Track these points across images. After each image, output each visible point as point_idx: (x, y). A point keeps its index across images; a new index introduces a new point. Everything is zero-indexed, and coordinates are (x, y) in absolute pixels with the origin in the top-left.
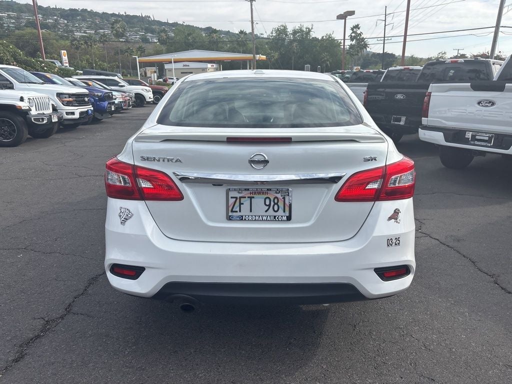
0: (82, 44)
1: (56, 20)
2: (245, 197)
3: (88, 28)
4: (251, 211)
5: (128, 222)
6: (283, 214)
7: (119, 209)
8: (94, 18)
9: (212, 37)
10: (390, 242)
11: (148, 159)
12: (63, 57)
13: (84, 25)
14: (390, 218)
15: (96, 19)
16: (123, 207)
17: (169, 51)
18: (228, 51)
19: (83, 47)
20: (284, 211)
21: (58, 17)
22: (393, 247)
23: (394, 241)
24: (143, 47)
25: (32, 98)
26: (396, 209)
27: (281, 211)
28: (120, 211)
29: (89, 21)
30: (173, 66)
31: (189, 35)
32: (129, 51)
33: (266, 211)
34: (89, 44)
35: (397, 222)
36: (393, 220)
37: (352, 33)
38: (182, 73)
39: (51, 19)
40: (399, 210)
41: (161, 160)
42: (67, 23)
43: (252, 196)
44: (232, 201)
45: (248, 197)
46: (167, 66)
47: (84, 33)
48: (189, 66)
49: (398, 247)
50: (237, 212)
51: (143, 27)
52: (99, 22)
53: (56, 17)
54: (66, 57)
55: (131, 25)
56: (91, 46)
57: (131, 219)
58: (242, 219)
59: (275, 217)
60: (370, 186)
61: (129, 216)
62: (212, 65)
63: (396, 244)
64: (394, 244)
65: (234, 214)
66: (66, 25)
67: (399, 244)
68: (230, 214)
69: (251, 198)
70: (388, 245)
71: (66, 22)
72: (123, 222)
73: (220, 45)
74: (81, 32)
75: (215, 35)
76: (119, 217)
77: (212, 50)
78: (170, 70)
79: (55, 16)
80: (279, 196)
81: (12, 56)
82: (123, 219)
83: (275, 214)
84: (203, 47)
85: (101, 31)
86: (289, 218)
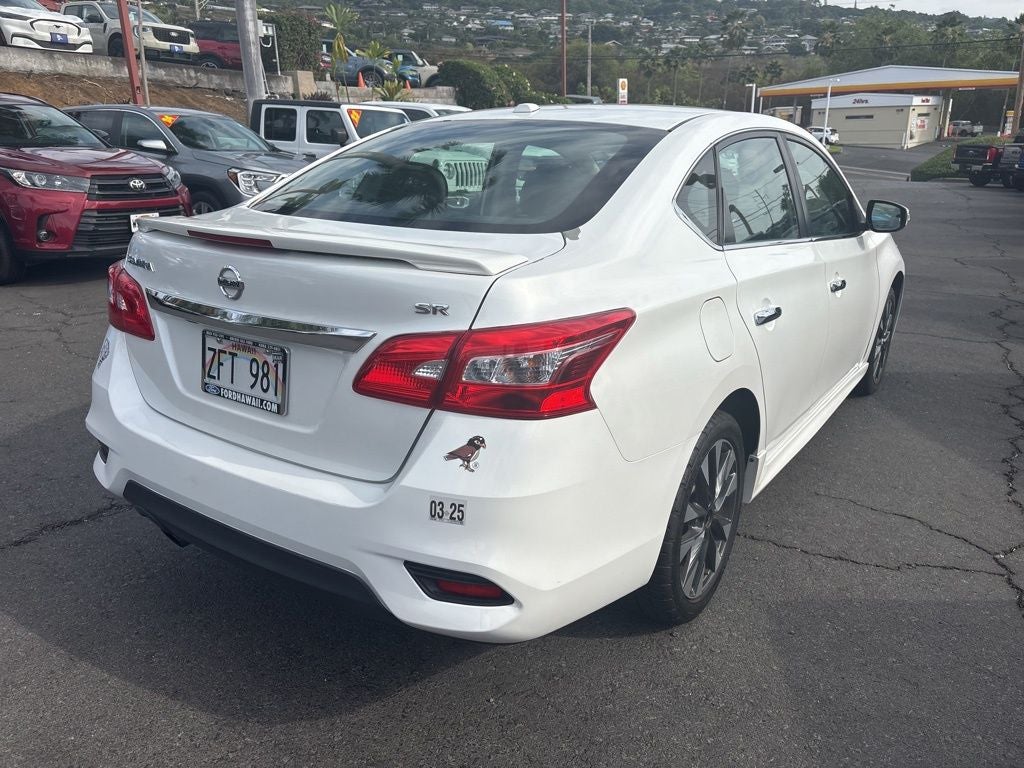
0: (659, 65)
1: (635, 22)
2: (225, 352)
3: (689, 33)
4: (232, 382)
6: (274, 399)
8: (705, 12)
9: (944, 35)
10: (438, 510)
12: (621, 91)
13: (683, 27)
14: (452, 455)
15: (708, 14)
17: (835, 70)
18: (979, 67)
19: (660, 70)
20: (276, 394)
21: (640, 15)
22: (444, 525)
23: (448, 509)
24: (779, 63)
25: (452, 163)
26: (477, 438)
27: (271, 390)
29: (694, 19)
30: (829, 103)
31: (886, 32)
32: (747, 74)
33: (252, 387)
34: (673, 63)
35: (467, 467)
36: (459, 461)
38: (847, 118)
39: (627, 20)
40: (483, 441)
41: (138, 264)
42: (654, 25)
43: (234, 351)
44: (209, 355)
45: (230, 353)
46: (816, 104)
47: (680, 43)
48: (867, 101)
49: (456, 526)
50: (214, 378)
51: (798, 21)
52: (712, 18)
53: (636, 17)
54: (626, 91)
55: (774, 21)
56: (675, 67)
58: (219, 395)
59: (262, 401)
60: (423, 372)
61: (106, 354)
62: (924, 98)
63: (452, 518)
64: (447, 517)
65: (212, 381)
66: (651, 30)
67: (461, 520)
68: (207, 380)
69: (234, 355)
70: (433, 516)
71: (652, 24)
72: (99, 364)
73: (960, 52)
74: (673, 42)
75: (950, 29)
77: (938, 64)
78: (822, 112)
79: (636, 14)
80: (270, 359)
81: (511, 91)
83: (263, 395)
84: (916, 59)
85: (711, 37)
86: (281, 410)
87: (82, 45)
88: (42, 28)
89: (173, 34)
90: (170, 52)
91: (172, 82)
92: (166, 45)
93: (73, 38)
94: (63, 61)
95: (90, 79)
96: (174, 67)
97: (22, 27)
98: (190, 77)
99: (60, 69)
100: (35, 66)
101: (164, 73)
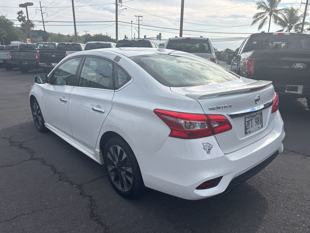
4: (252, 127)
5: (211, 151)
7: (202, 145)
11: (213, 109)
16: (204, 142)
20: (261, 123)
28: (203, 146)
37: (19, 16)
41: (221, 108)
44: (246, 124)
50: (248, 129)
57: (212, 149)
58: (250, 132)
61: (210, 147)
69: (252, 120)
72: (208, 152)
76: (204, 150)
80: (259, 116)
82: (207, 151)
86: (262, 126)
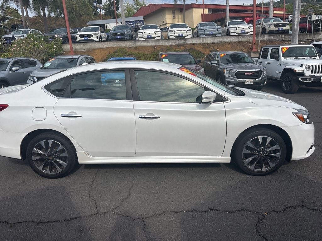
87: (249, 33)
88: (239, 30)
89: (280, 25)
90: (278, 31)
91: (275, 40)
92: (277, 29)
93: (247, 31)
94: (241, 38)
95: (248, 42)
96: (277, 35)
97: (234, 30)
98: (282, 37)
99: (240, 40)
100: (233, 40)
101: (272, 37)
